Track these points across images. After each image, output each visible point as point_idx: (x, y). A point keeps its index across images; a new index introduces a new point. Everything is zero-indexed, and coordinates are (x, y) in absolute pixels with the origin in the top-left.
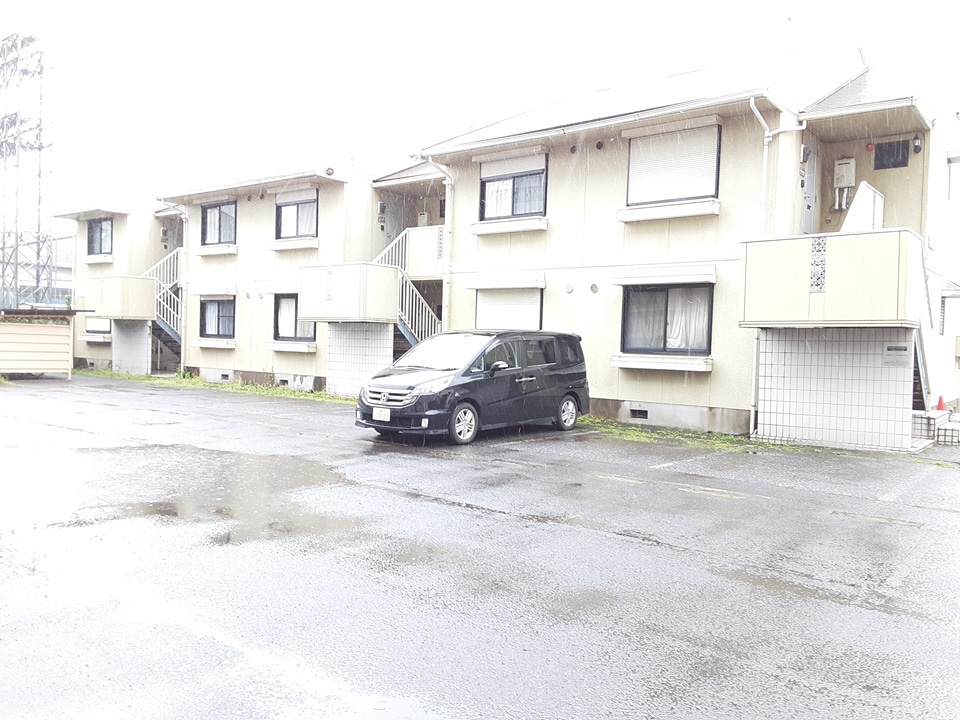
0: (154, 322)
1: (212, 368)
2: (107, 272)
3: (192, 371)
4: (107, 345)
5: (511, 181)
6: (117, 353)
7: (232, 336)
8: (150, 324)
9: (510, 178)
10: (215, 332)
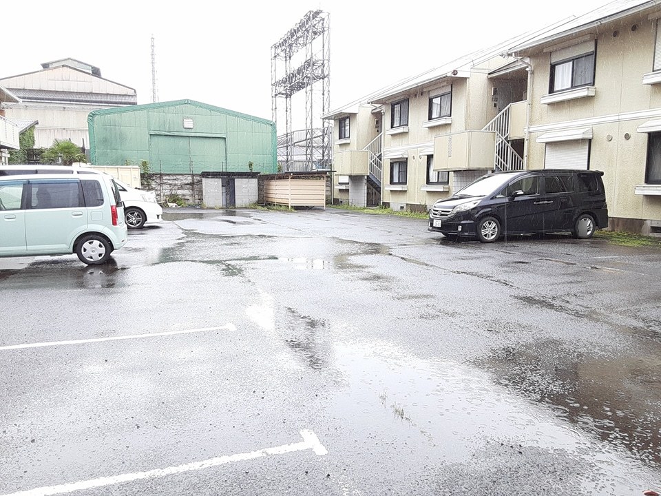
0: (368, 176)
1: (396, 203)
2: (348, 148)
3: (386, 205)
4: (347, 191)
5: (571, 63)
6: (351, 196)
7: (405, 183)
8: (366, 178)
9: (570, 61)
10: (397, 181)
